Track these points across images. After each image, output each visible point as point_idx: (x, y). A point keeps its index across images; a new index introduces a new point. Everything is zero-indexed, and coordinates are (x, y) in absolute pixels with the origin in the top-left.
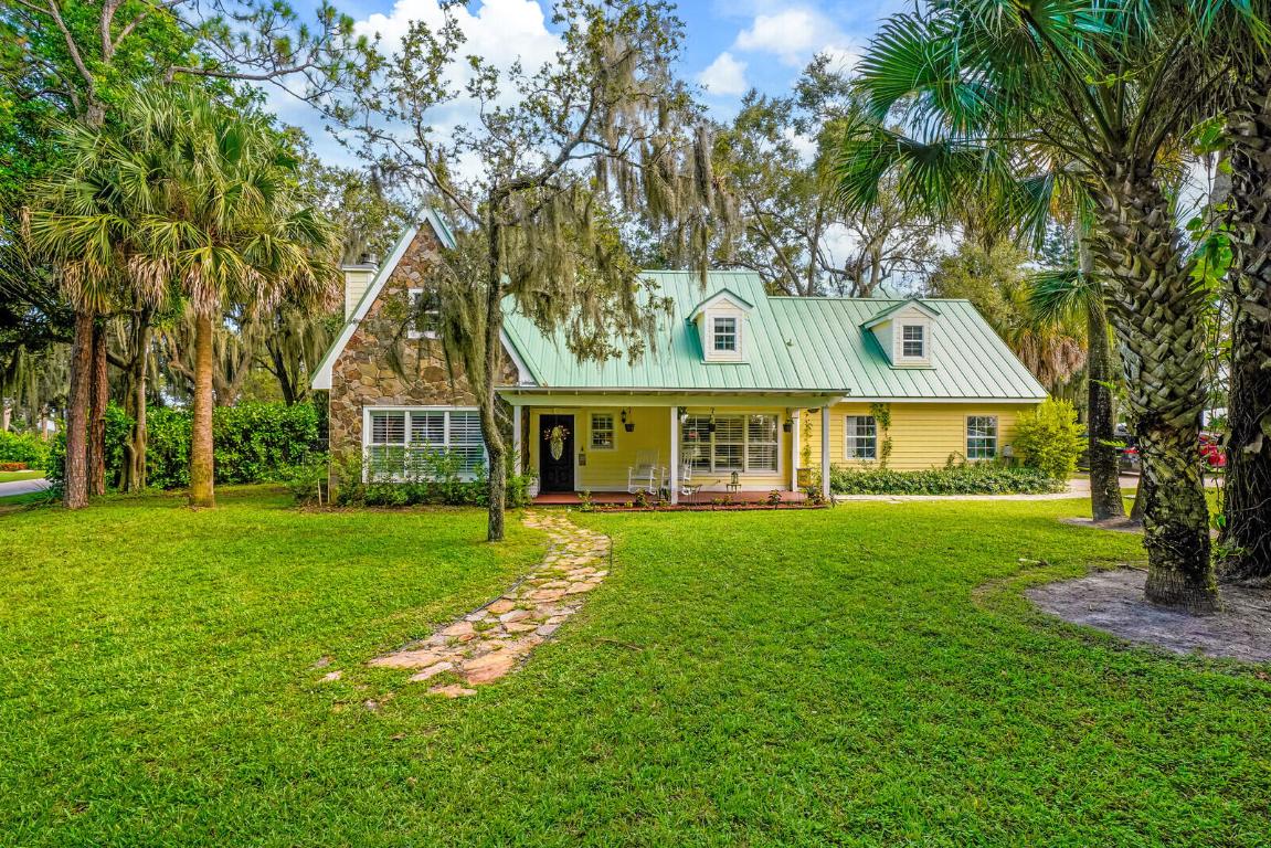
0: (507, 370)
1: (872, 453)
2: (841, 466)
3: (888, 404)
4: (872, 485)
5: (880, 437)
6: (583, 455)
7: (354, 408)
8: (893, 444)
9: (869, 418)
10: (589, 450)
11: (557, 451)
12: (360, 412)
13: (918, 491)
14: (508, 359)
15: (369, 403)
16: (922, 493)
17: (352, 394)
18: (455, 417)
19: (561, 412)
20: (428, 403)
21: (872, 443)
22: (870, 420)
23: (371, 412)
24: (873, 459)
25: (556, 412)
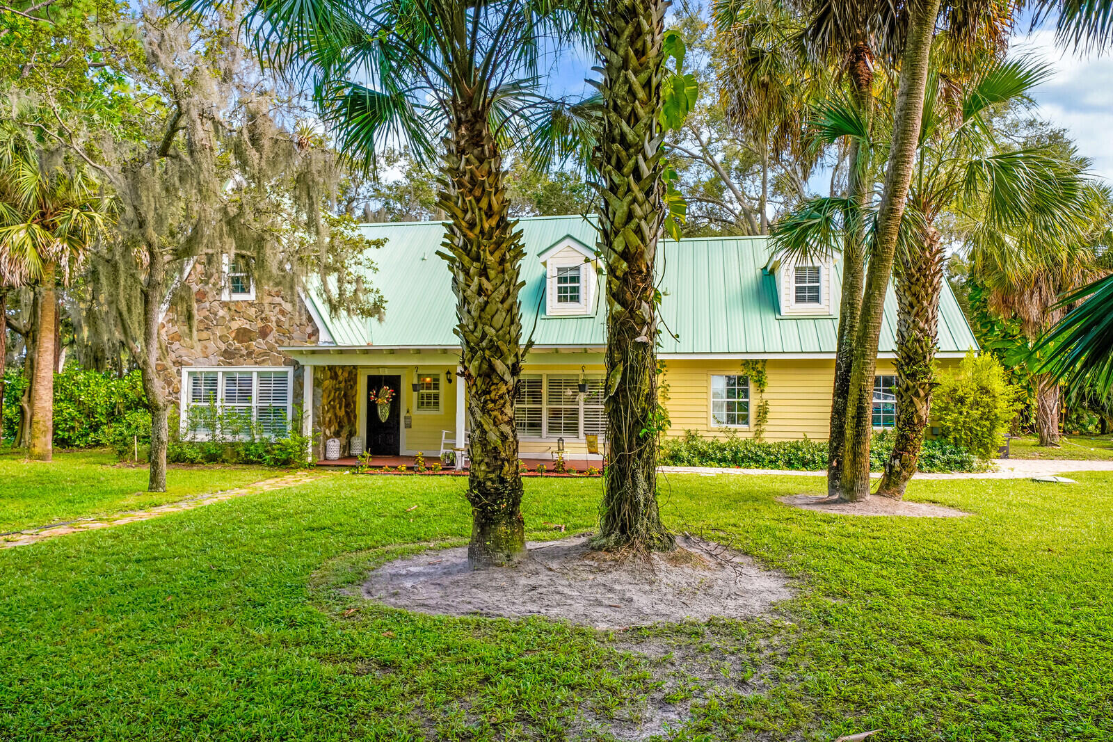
0: (309, 330)
1: (745, 419)
2: (705, 434)
3: (764, 361)
4: (719, 455)
5: (754, 401)
6: (410, 418)
7: (175, 369)
8: (770, 409)
9: (739, 378)
10: (415, 413)
11: (384, 414)
12: (179, 373)
13: (774, 463)
14: (310, 319)
15: (188, 364)
16: (778, 467)
17: (173, 355)
18: (263, 377)
19: (387, 372)
20: (238, 364)
21: (745, 407)
22: (743, 381)
23: (190, 373)
24: (745, 427)
25: (382, 372)
